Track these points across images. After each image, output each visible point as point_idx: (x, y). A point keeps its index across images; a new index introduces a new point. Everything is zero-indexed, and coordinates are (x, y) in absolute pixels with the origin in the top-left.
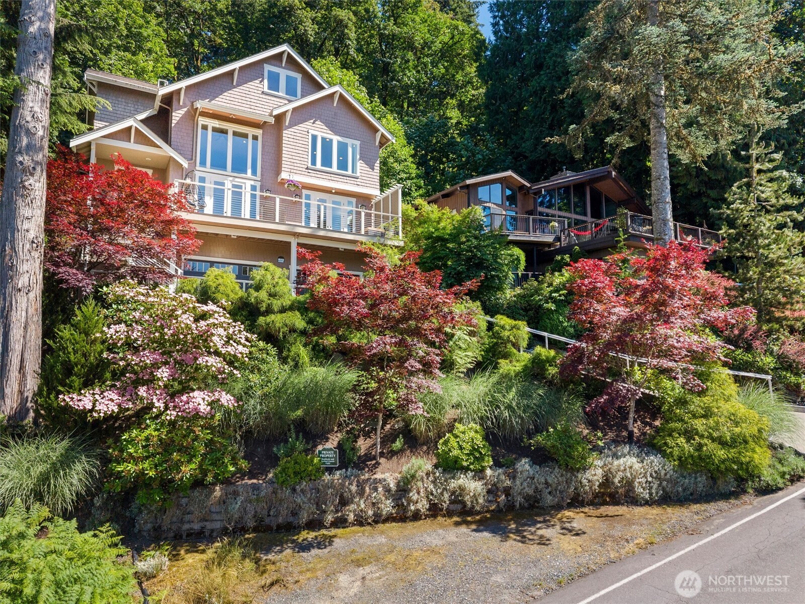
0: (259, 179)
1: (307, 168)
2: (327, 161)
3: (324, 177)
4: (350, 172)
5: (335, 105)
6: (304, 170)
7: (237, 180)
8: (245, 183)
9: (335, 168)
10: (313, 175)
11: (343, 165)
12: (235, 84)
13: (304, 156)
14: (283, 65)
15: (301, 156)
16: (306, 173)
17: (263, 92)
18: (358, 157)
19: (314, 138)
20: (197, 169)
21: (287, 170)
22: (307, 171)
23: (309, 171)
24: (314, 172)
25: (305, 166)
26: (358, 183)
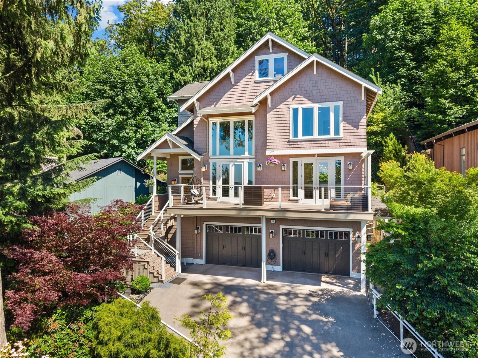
0: (254, 157)
1: (289, 142)
2: (308, 130)
3: (305, 146)
4: (332, 135)
5: (315, 73)
6: (286, 143)
7: (239, 160)
8: (243, 162)
9: (316, 135)
10: (295, 146)
11: (324, 129)
12: (233, 83)
13: (286, 131)
14: (271, 51)
15: (283, 131)
16: (288, 146)
17: (255, 82)
18: (341, 119)
19: (296, 111)
20: (211, 158)
21: (270, 147)
22: (288, 144)
23: (291, 143)
24: (296, 143)
25: (288, 140)
26: (341, 144)
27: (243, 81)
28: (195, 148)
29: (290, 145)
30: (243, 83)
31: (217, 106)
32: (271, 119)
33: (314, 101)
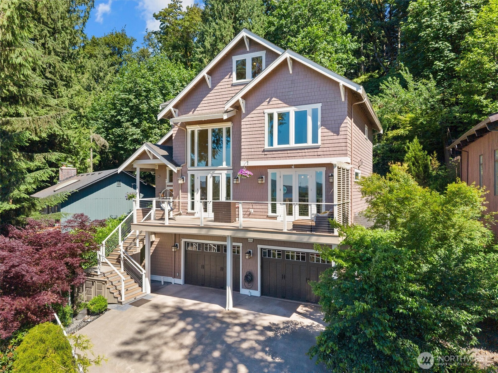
0: (231, 168)
1: (264, 151)
2: (283, 139)
3: (281, 155)
4: (310, 143)
5: (291, 72)
6: (261, 153)
7: (216, 172)
8: (221, 174)
9: (292, 144)
10: (270, 156)
11: (301, 137)
12: (210, 87)
13: (261, 139)
14: (248, 50)
15: (258, 139)
16: (263, 156)
17: (233, 85)
18: (319, 123)
19: (271, 116)
20: (189, 169)
21: (246, 157)
22: (263, 153)
23: (266, 153)
24: (271, 153)
25: (262, 149)
26: (319, 153)
27: (220, 84)
28: (174, 158)
29: (265, 155)
30: (220, 87)
31: (195, 112)
32: (245, 126)
33: (291, 104)
